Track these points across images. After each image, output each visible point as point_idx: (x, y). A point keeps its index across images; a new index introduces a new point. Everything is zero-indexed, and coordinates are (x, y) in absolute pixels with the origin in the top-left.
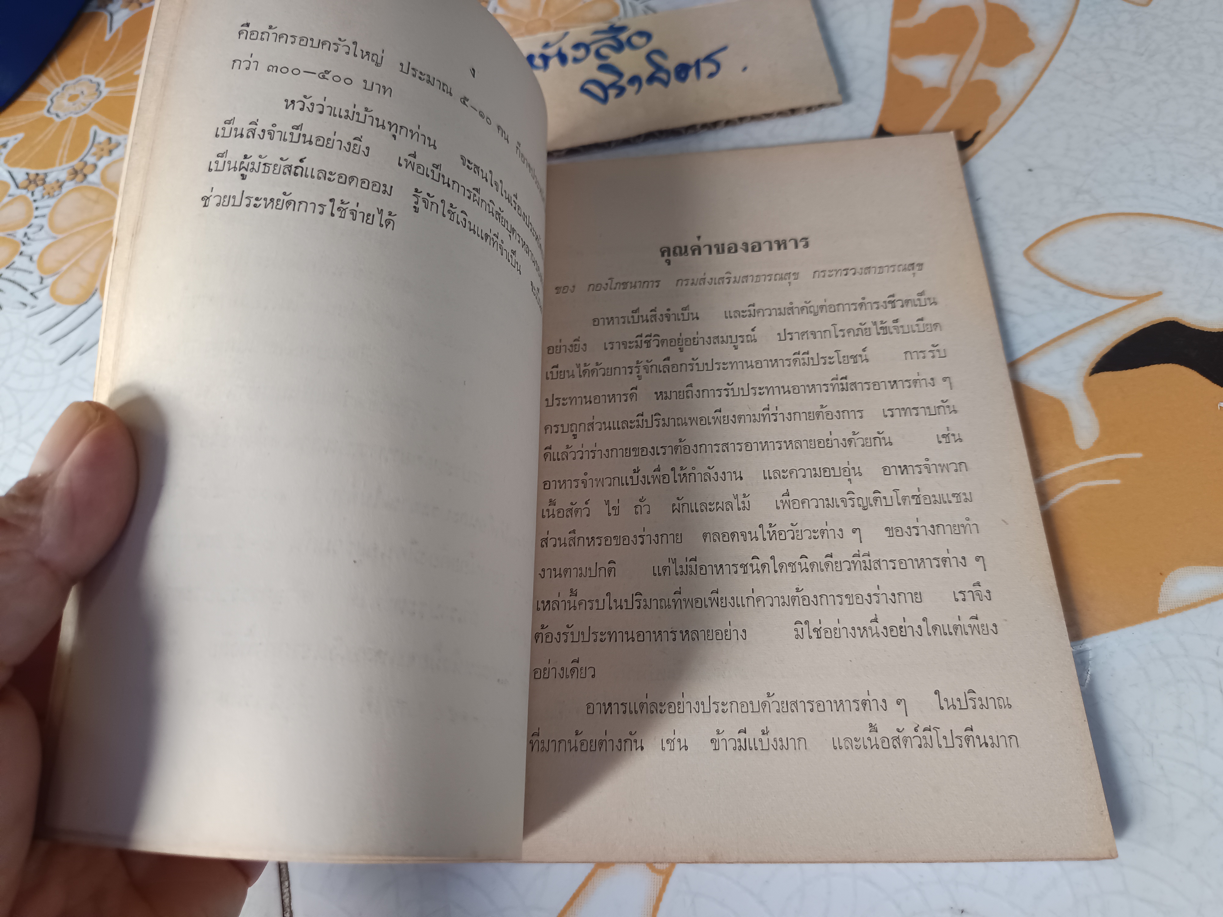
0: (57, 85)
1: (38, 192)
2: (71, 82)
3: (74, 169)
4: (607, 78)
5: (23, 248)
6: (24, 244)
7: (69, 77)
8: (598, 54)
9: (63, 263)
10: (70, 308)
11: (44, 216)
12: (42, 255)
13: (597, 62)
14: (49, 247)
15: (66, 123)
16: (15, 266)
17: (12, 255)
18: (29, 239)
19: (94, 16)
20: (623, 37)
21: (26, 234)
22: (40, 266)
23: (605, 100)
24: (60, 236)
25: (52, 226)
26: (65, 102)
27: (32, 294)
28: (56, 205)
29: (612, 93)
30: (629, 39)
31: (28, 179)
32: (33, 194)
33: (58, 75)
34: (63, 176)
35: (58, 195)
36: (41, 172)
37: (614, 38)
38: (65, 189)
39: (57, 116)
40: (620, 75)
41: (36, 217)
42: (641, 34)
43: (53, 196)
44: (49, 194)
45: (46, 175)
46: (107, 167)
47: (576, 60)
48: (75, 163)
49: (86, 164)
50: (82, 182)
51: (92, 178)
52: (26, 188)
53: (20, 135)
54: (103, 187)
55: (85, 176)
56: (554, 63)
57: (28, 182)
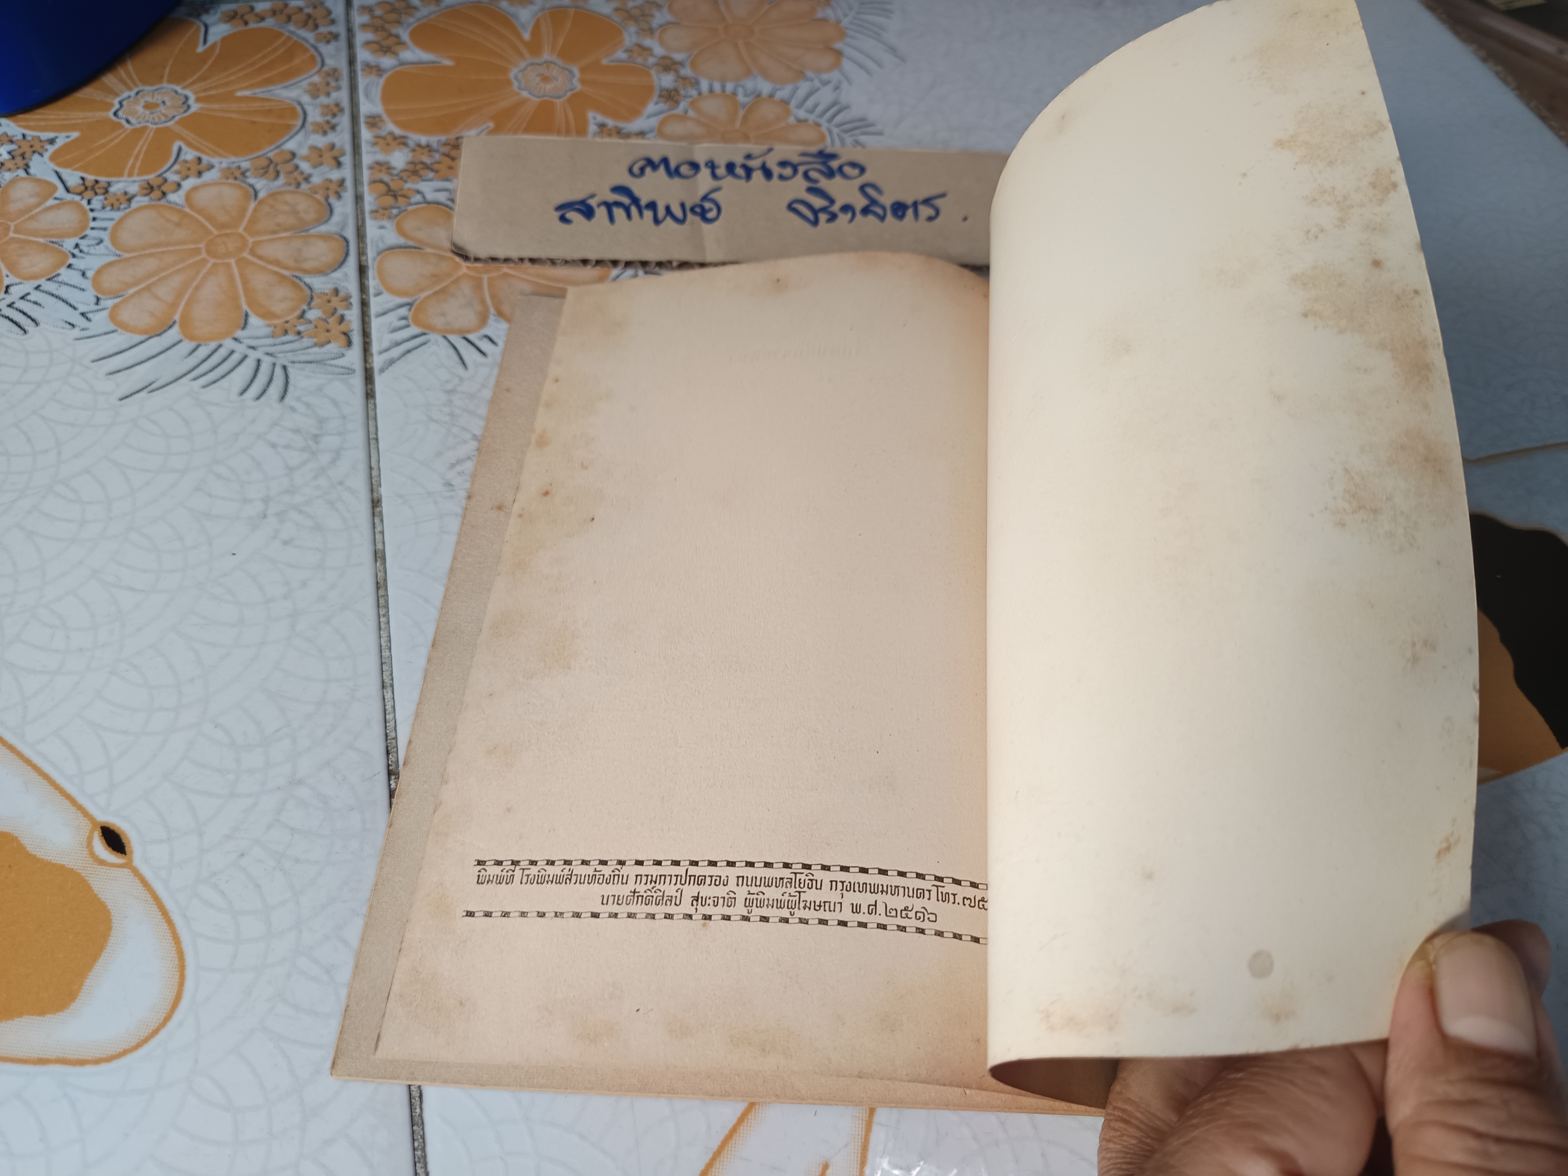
0: (130, 89)
1: (97, 202)
2: (148, 88)
3: (148, 184)
4: (818, 202)
5: (71, 261)
6: (74, 256)
7: (145, 82)
8: (806, 175)
9: (131, 285)
10: (138, 337)
11: (105, 229)
12: (99, 272)
13: (805, 184)
14: (109, 265)
15: (139, 131)
16: (60, 279)
17: (59, 266)
18: (81, 251)
20: (835, 164)
21: (77, 246)
22: (96, 283)
23: (815, 223)
24: (126, 255)
25: (114, 242)
26: (140, 108)
27: (83, 314)
28: (121, 220)
29: (823, 217)
30: (840, 169)
31: (84, 184)
32: (89, 202)
33: (131, 78)
34: (133, 189)
35: (125, 208)
36: (102, 179)
37: (824, 163)
38: (134, 204)
39: (128, 121)
40: (832, 201)
41: (92, 229)
42: (853, 165)
43: (119, 209)
44: (112, 205)
45: (109, 184)
46: (195, 189)
47: (782, 177)
48: (151, 177)
49: (165, 180)
50: (159, 199)
51: (175, 198)
52: (80, 194)
53: (75, 135)
54: (187, 210)
55: (164, 194)
56: (758, 176)
57: (82, 188)
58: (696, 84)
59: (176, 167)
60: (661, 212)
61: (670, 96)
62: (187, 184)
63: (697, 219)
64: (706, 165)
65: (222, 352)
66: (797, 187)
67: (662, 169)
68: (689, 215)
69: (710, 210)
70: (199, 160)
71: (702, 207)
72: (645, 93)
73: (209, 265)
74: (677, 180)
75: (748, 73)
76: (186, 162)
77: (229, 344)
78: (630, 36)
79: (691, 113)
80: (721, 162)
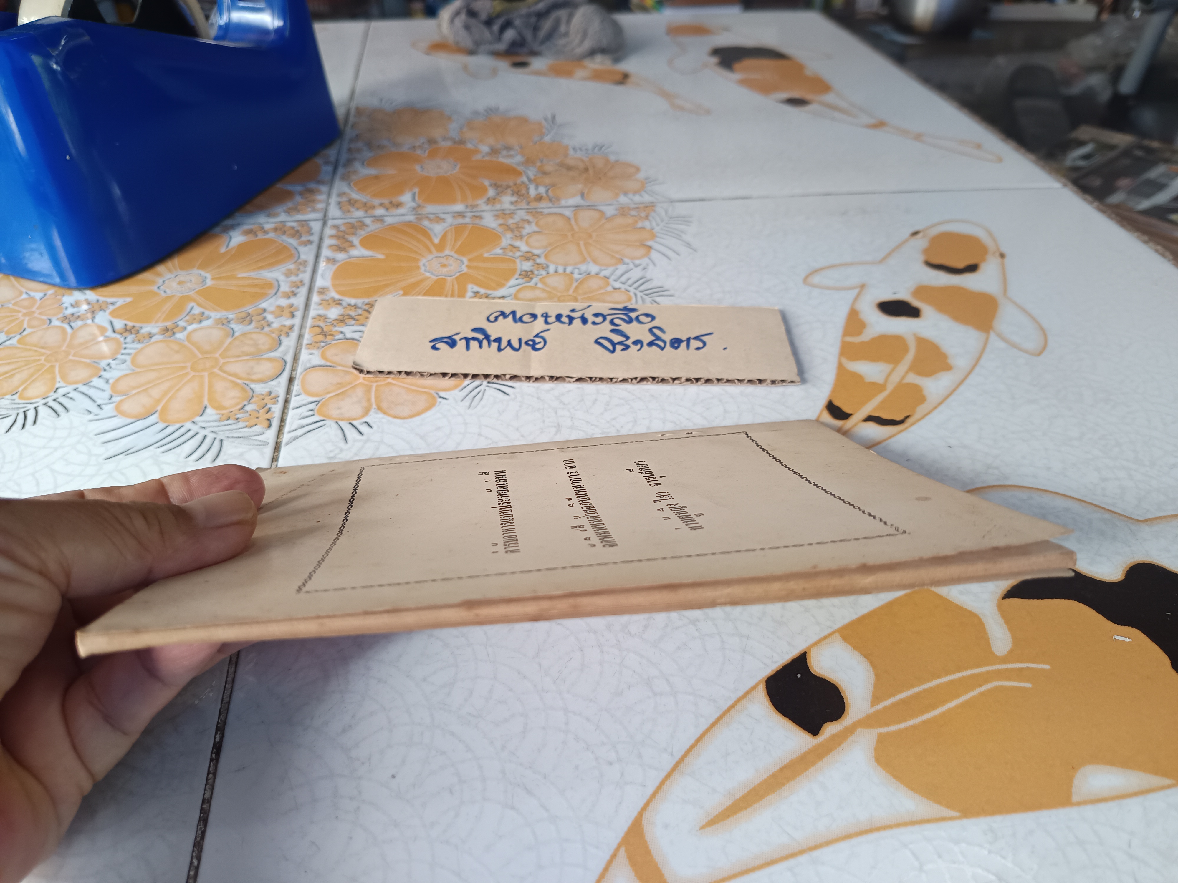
0: (172, 273)
1: (131, 338)
2: (183, 272)
3: (166, 328)
4: (618, 339)
5: (103, 373)
6: (105, 370)
7: (183, 269)
8: (612, 322)
9: (134, 388)
10: (129, 420)
11: (129, 354)
12: (117, 380)
13: (611, 327)
14: (126, 375)
15: (169, 298)
16: (91, 384)
17: (92, 377)
18: (110, 367)
19: (215, 236)
20: (634, 315)
21: (109, 364)
22: (113, 387)
23: (613, 351)
24: (138, 370)
25: (133, 362)
26: (174, 284)
27: (99, 406)
28: (142, 349)
29: (618, 348)
30: (637, 317)
31: (126, 328)
32: (125, 338)
33: (174, 266)
34: (155, 330)
35: (147, 342)
36: (138, 325)
37: (626, 314)
38: (153, 339)
39: (165, 292)
40: (628, 338)
41: (122, 354)
42: (647, 315)
43: (143, 343)
44: (139, 340)
45: (141, 327)
46: (195, 331)
47: (594, 323)
48: (169, 324)
49: (178, 326)
50: (170, 337)
51: (180, 336)
52: (121, 334)
53: (129, 299)
54: (186, 343)
55: (174, 333)
56: (577, 322)
57: (124, 330)
58: (546, 267)
59: (187, 318)
60: (504, 344)
61: (527, 275)
62: (190, 328)
63: (529, 348)
64: (542, 315)
65: (183, 430)
66: (605, 330)
67: (511, 317)
68: (524, 346)
69: (540, 343)
70: (203, 313)
71: (533, 341)
72: (511, 273)
73: (190, 376)
74: (519, 324)
75: (584, 260)
76: (194, 315)
77: (188, 425)
78: (506, 240)
79: (540, 285)
80: (553, 314)
